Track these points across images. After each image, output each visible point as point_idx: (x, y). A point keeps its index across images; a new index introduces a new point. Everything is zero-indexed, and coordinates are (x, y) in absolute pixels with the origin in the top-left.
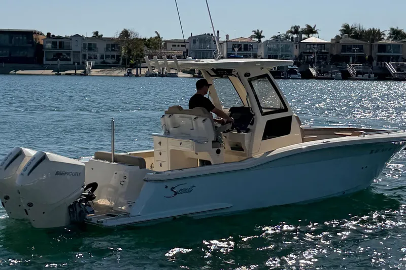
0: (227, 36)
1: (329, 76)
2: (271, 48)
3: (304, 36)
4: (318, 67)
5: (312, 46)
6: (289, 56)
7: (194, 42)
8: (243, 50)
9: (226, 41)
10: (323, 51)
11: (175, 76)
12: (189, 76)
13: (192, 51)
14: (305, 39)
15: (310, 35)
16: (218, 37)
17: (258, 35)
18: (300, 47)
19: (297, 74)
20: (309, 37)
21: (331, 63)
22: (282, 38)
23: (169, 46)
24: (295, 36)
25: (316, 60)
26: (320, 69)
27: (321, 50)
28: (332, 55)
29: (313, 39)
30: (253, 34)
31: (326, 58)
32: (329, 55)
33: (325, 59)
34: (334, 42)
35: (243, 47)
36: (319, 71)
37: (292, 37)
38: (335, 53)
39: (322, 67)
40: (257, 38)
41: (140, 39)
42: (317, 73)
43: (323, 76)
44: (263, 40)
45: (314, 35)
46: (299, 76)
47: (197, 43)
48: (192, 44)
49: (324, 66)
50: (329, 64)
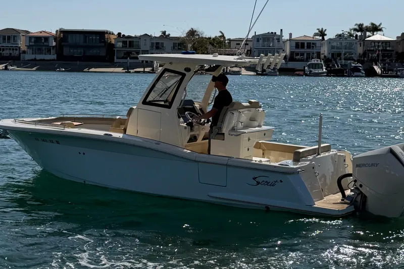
0: (291, 35)
1: (394, 74)
2: (334, 46)
3: (368, 34)
4: (382, 64)
5: (376, 44)
6: (353, 54)
7: (258, 40)
8: (306, 48)
9: (290, 40)
10: (388, 48)
11: (238, 73)
12: (252, 73)
13: (255, 50)
14: (369, 37)
15: (375, 33)
16: (281, 36)
17: (322, 33)
18: (364, 46)
19: (361, 72)
20: (373, 35)
21: (397, 61)
22: (345, 36)
23: (233, 44)
24: (359, 34)
25: (381, 58)
26: (385, 66)
27: (386, 47)
28: (397, 53)
29: (377, 37)
30: (317, 31)
31: (391, 55)
32: (394, 53)
33: (389, 57)
34: (400, 39)
35: (306, 45)
36: (384, 69)
37: (357, 35)
38: (400, 51)
39: (387, 65)
40: (320, 36)
41: (205, 38)
42: (381, 70)
43: (388, 73)
44: (326, 38)
45: (379, 32)
46: (363, 74)
47: (261, 41)
48: (255, 42)
49: (389, 64)
50: (394, 61)
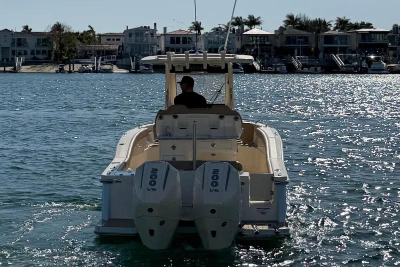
0: (165, 29)
1: (273, 69)
2: (211, 41)
3: (246, 27)
4: (261, 60)
5: (254, 38)
6: (230, 49)
7: (130, 35)
8: (181, 43)
9: (164, 35)
10: (266, 43)
11: (109, 71)
12: (125, 71)
13: (127, 46)
14: (247, 30)
15: (253, 27)
16: (155, 30)
17: (197, 27)
18: (242, 40)
19: (239, 68)
20: (251, 29)
21: (275, 56)
22: (223, 30)
23: (103, 40)
24: (236, 28)
25: (259, 53)
26: (263, 62)
27: (264, 42)
28: (275, 48)
29: (255, 31)
30: (192, 25)
31: (270, 50)
32: (272, 48)
33: (268, 51)
34: (278, 33)
35: (181, 40)
36: (262, 64)
37: (234, 29)
38: (279, 45)
39: (266, 60)
40: (196, 30)
41: (73, 33)
42: (260, 66)
43: (267, 69)
44: (202, 32)
45: (256, 26)
46: (241, 70)
47: (133, 36)
48: (128, 37)
49: (268, 59)
50: (273, 56)
